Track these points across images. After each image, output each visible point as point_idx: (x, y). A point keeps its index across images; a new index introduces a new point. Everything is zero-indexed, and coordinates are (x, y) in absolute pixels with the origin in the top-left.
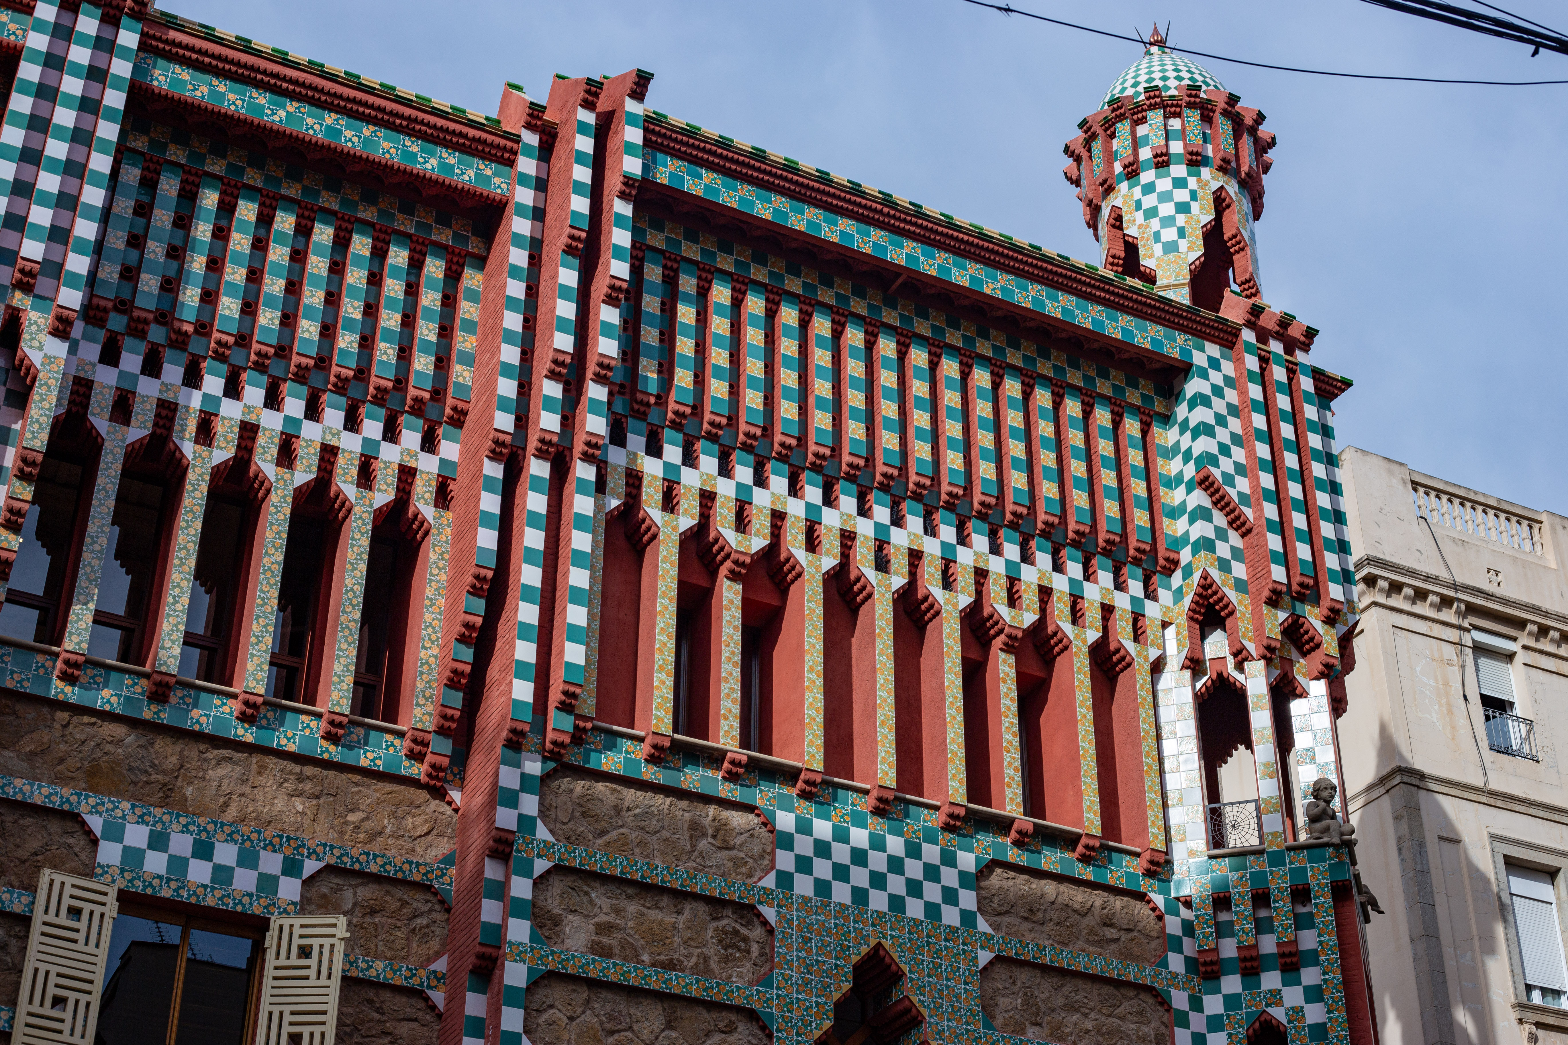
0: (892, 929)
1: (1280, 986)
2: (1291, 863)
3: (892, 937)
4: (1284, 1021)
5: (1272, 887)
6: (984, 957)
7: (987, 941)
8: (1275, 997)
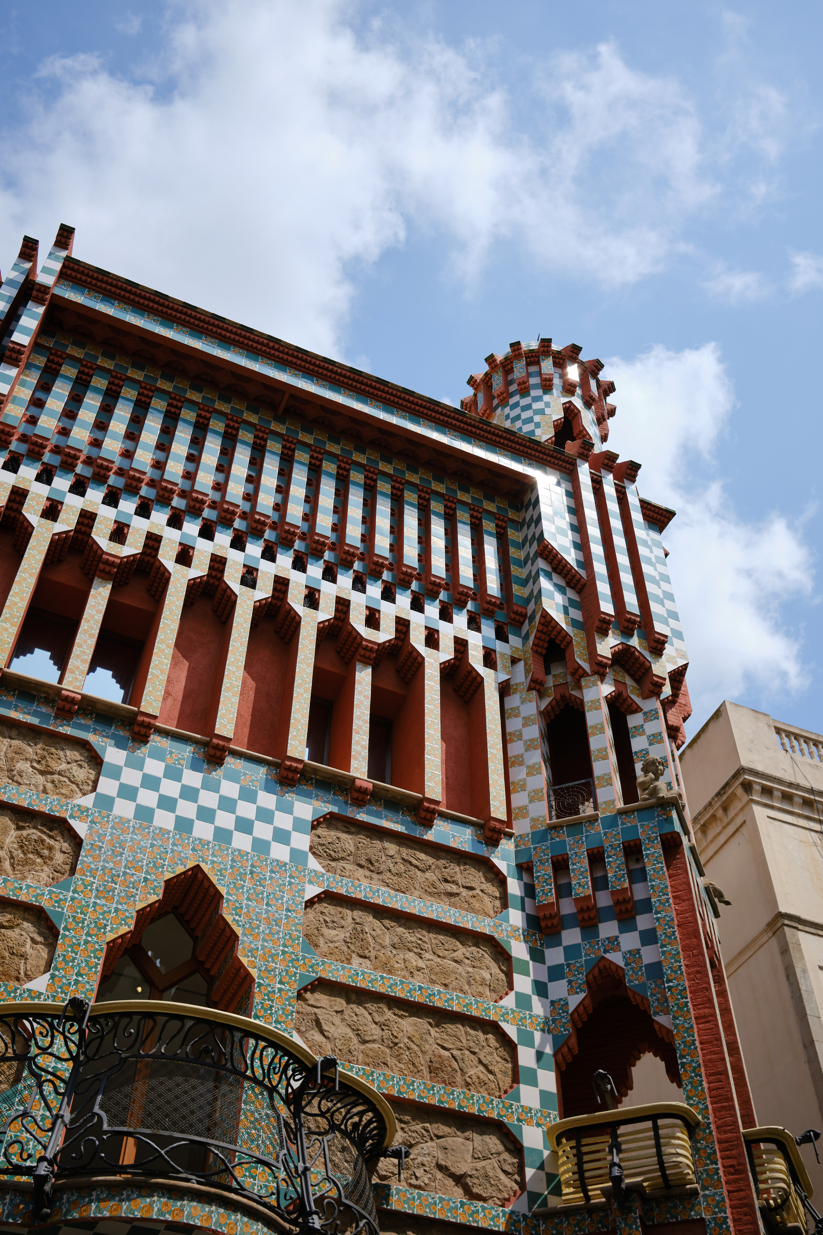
0: (213, 855)
1: (617, 933)
2: (623, 824)
3: (213, 862)
4: (621, 964)
5: (606, 845)
6: (312, 891)
7: (315, 878)
8: (613, 943)
